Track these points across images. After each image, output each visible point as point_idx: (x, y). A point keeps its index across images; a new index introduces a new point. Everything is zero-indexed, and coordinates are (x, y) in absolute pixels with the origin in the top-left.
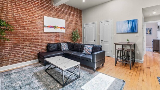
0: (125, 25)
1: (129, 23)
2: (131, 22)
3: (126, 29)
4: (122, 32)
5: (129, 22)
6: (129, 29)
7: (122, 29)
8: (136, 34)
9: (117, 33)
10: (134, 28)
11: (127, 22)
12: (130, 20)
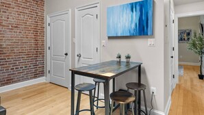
0: (124, 15)
1: (134, 9)
2: (138, 8)
3: (127, 25)
4: (119, 35)
5: (133, 6)
6: (133, 26)
7: (119, 26)
8: (150, 41)
9: (110, 38)
10: (145, 25)
11: (130, 6)
12: (136, 3)
